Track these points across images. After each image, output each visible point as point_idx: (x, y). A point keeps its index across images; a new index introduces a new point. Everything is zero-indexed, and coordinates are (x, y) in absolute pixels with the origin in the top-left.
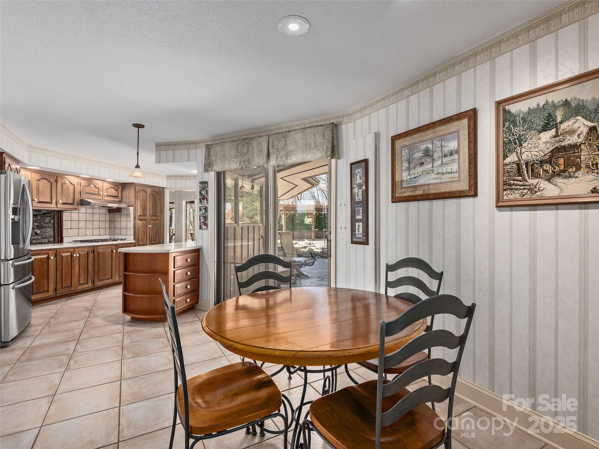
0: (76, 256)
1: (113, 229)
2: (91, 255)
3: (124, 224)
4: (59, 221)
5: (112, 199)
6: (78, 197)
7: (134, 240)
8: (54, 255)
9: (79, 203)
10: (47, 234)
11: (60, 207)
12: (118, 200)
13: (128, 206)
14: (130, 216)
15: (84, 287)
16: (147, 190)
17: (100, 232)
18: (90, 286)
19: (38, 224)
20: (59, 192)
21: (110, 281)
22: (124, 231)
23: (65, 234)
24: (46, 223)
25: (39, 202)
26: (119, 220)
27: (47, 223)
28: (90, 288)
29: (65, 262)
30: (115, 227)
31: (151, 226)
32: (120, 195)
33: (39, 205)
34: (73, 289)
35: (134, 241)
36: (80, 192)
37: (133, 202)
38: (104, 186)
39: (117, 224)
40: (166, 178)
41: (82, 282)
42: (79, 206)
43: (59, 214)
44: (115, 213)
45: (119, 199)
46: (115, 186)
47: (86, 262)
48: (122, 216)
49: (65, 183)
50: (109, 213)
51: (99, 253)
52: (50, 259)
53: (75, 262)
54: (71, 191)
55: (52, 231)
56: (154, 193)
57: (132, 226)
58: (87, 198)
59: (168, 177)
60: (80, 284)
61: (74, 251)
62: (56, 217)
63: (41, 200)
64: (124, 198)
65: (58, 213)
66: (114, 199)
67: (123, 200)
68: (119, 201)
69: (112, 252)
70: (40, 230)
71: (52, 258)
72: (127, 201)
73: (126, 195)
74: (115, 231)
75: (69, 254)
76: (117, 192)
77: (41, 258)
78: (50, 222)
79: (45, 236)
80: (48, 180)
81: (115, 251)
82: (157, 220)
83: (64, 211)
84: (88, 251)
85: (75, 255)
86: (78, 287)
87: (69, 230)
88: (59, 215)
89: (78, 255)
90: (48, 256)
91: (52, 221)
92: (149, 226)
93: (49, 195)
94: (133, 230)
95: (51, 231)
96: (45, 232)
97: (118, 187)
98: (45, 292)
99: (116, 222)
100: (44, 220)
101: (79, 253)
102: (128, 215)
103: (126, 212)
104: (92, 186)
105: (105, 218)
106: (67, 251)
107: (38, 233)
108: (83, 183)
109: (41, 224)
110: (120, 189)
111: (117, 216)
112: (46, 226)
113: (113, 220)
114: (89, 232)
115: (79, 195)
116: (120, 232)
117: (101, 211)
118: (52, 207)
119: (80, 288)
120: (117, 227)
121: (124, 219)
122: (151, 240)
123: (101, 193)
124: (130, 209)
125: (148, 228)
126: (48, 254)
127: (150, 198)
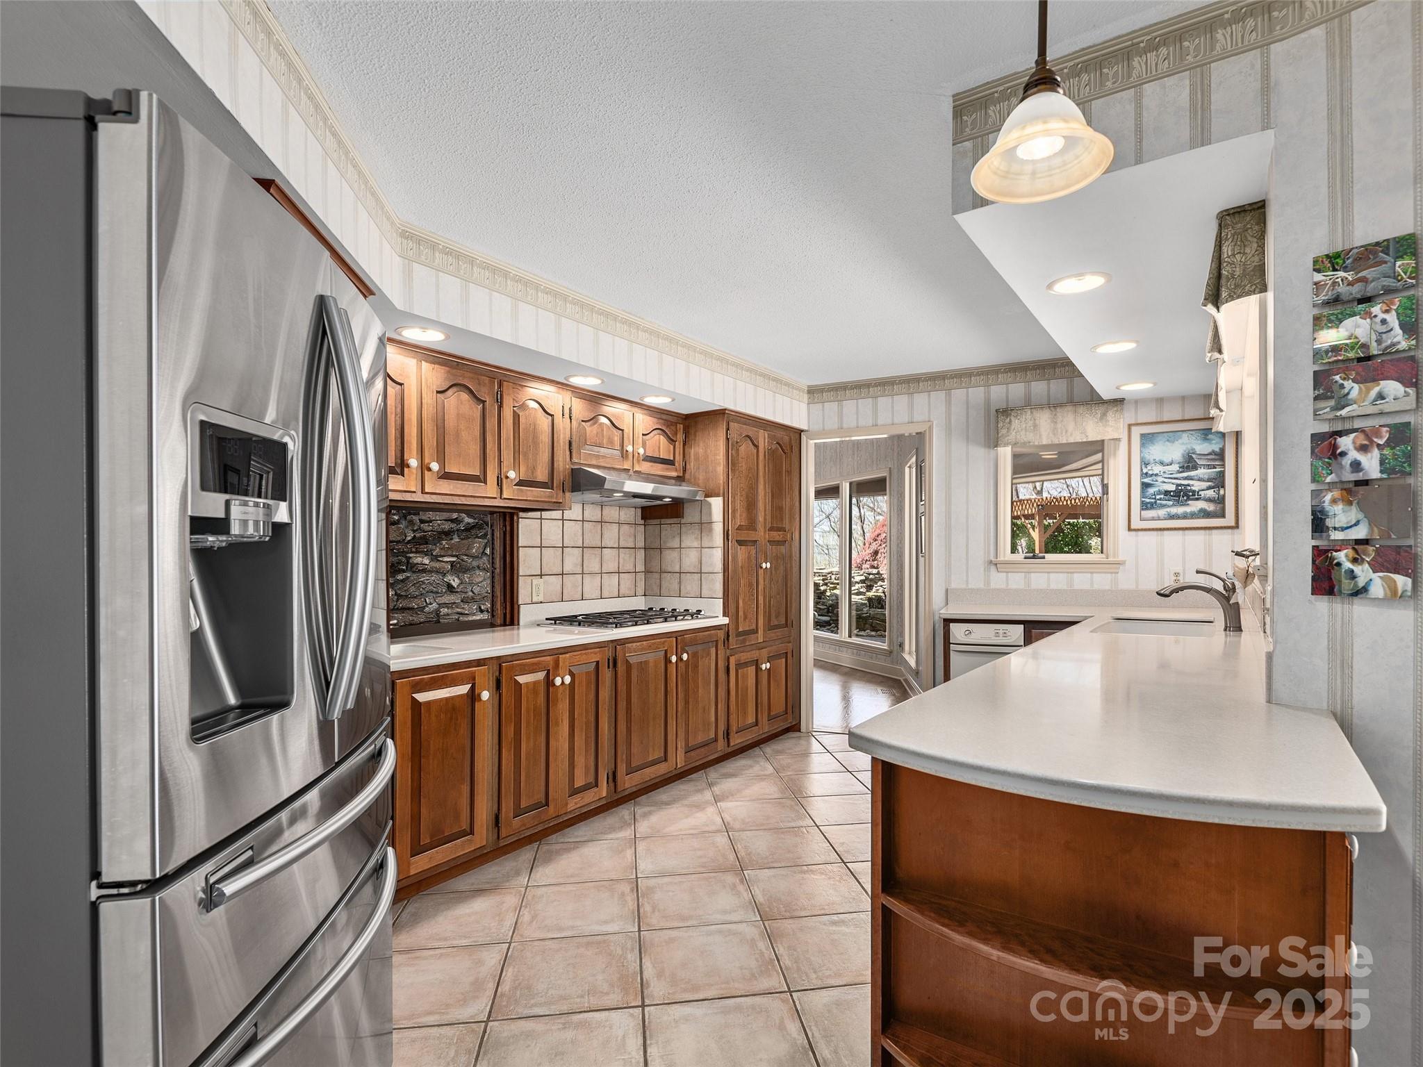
0: (563, 683)
1: (657, 576)
2: (607, 675)
3: (690, 559)
4: (508, 548)
5: (658, 469)
6: (562, 463)
7: (724, 615)
8: (492, 684)
9: (568, 485)
10: (476, 590)
11: (512, 495)
12: (674, 474)
13: (707, 496)
14: (711, 530)
15: (587, 800)
16: (757, 438)
17: (622, 586)
18: (604, 794)
19: (454, 559)
20: (508, 439)
21: (662, 769)
22: (690, 584)
23: (523, 594)
24: (474, 557)
25: (446, 476)
26: (675, 543)
27: (477, 557)
28: (603, 802)
29: (528, 711)
30: (663, 567)
31: (768, 565)
32: (679, 458)
33: (446, 487)
34: (552, 810)
35: (726, 621)
36: (570, 443)
37: (721, 478)
38: (636, 423)
39: (671, 558)
40: (806, 396)
41: (579, 783)
42: (568, 494)
43: (508, 523)
44: (663, 521)
45: (676, 470)
46: (668, 426)
47: (593, 707)
48: (684, 529)
49: (523, 406)
50: (642, 522)
51: (629, 666)
52: (480, 699)
53: (560, 706)
54: (545, 438)
55: (489, 581)
56: (777, 449)
57: (719, 566)
58: (590, 466)
59: (815, 393)
60: (574, 792)
61: (557, 664)
62: (497, 534)
63: (452, 468)
64: (691, 466)
65: (505, 520)
66: (663, 470)
67: (687, 476)
68: (678, 477)
69: (667, 661)
70: (458, 577)
71: (485, 695)
72: (701, 476)
73: (697, 459)
74: (663, 582)
75: (541, 676)
76: (672, 447)
77: (447, 699)
78: (484, 553)
79: (471, 594)
80: (471, 392)
81: (674, 659)
82: (783, 542)
83: (521, 514)
84: (598, 662)
85: (558, 681)
86: (567, 804)
87: (536, 581)
88: (508, 528)
89: (568, 679)
90: (473, 689)
91: (488, 551)
92: (764, 565)
93: (475, 449)
94: (720, 577)
95: (485, 580)
96: (471, 583)
97: (673, 428)
98: (463, 834)
99: (666, 553)
100: (469, 547)
101: (573, 669)
102: (704, 526)
103: (698, 514)
104: (603, 420)
105: (632, 539)
106: (533, 664)
107: (455, 585)
108: (579, 407)
109: (462, 560)
110: (680, 437)
111: (668, 528)
112: (475, 564)
113: (657, 545)
114: (591, 585)
115: (568, 453)
116: (677, 587)
117: (622, 513)
118: (486, 494)
119: (575, 804)
120: (670, 570)
121: (690, 540)
122: (770, 612)
123: (630, 448)
124: (710, 505)
125: (761, 572)
126: (472, 679)
127: (765, 466)
